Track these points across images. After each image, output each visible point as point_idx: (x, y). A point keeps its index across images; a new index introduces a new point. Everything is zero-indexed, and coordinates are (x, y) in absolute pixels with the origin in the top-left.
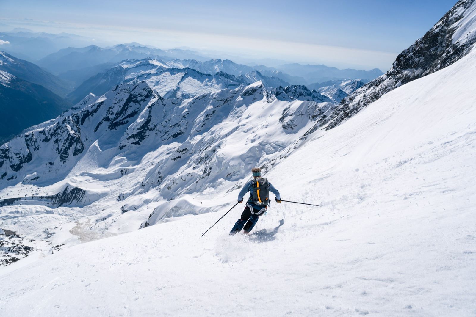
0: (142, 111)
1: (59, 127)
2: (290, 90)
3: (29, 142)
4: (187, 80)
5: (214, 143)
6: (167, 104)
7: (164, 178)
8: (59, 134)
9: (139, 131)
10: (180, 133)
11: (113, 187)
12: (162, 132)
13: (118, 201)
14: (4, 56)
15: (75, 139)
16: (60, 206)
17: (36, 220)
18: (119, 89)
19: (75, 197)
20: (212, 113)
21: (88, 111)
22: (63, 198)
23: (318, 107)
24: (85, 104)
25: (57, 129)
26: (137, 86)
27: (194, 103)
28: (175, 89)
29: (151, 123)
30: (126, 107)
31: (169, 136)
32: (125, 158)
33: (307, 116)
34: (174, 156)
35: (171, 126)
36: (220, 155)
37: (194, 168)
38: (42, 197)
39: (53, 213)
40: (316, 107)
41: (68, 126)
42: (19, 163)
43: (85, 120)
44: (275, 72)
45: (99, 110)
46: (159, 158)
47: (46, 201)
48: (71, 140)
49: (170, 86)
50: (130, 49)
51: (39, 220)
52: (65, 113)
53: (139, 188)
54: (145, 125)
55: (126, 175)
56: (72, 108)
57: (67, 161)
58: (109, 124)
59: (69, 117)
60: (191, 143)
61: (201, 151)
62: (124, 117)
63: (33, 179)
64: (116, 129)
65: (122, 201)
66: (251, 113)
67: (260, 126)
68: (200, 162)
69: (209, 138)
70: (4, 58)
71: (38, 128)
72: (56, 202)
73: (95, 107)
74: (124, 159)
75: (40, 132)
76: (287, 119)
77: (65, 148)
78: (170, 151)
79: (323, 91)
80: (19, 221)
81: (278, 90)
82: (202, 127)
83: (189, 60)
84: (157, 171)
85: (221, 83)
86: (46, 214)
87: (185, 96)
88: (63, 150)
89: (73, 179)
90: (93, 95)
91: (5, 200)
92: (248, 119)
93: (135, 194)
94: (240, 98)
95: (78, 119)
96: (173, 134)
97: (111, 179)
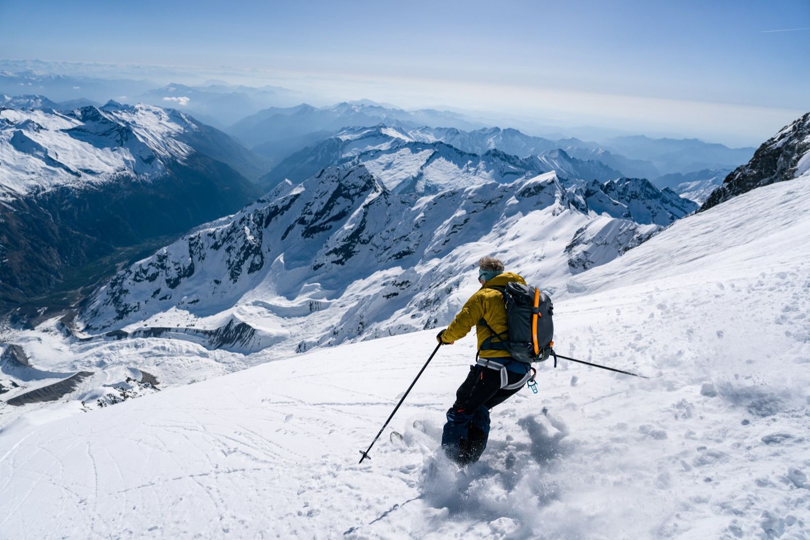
0: (353, 212)
1: (235, 229)
2: (613, 188)
3: (193, 248)
4: (436, 161)
5: (452, 277)
6: (393, 202)
7: (367, 325)
8: (233, 239)
9: (345, 243)
10: (408, 253)
11: (293, 328)
12: (380, 248)
13: (298, 352)
14: (186, 120)
15: (253, 248)
16: (219, 347)
17: (184, 364)
18: (325, 175)
19: (240, 337)
20: (462, 223)
21: (276, 207)
22: (224, 335)
23: (638, 233)
24: (276, 195)
25: (231, 232)
26: (352, 171)
27: (435, 204)
28: (415, 176)
29: (365, 231)
30: (332, 204)
31: (390, 255)
32: (319, 284)
33: (616, 246)
34: (387, 291)
35: (394, 238)
36: (453, 301)
37: (413, 316)
38: (197, 331)
39: (208, 357)
40: (634, 231)
41: (246, 228)
42: (177, 276)
43: (271, 221)
44: (597, 150)
45: (293, 206)
46: (368, 290)
47: (202, 337)
48: (248, 250)
49: (409, 171)
50: (357, 111)
51: (188, 364)
52: (249, 207)
53: (330, 337)
54: (355, 236)
55: (316, 313)
56: (259, 201)
57: (238, 280)
58: (304, 229)
59: (249, 215)
60: (418, 273)
61: (430, 287)
62: (327, 219)
63: (191, 303)
64: (312, 237)
65: (302, 353)
66: (520, 232)
67: (530, 257)
68: (424, 307)
69: (447, 267)
70: (186, 123)
71: (211, 227)
72: (215, 341)
73: (287, 202)
74: (317, 287)
75: (210, 235)
76: (579, 250)
77: (238, 260)
78: (387, 280)
79: (686, 189)
80: (163, 362)
81: (591, 188)
82: (444, 244)
83: (445, 128)
84: (358, 313)
85: (493, 168)
86: (199, 358)
87: (430, 188)
88: (235, 263)
89: (241, 308)
90: (289, 182)
91: (152, 328)
92: (515, 240)
93: (323, 345)
94: (513, 201)
95: (261, 219)
96: (395, 253)
97: (294, 317)
